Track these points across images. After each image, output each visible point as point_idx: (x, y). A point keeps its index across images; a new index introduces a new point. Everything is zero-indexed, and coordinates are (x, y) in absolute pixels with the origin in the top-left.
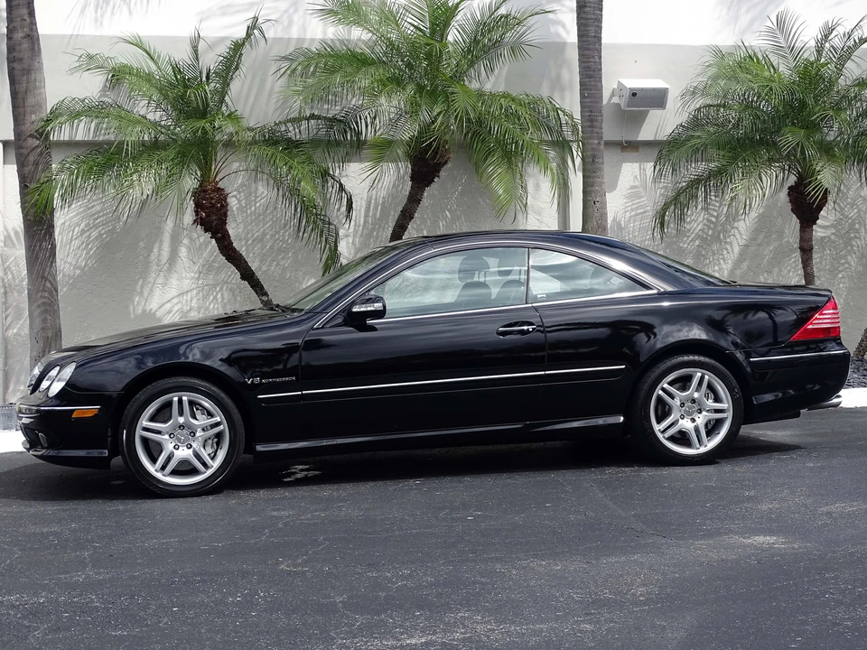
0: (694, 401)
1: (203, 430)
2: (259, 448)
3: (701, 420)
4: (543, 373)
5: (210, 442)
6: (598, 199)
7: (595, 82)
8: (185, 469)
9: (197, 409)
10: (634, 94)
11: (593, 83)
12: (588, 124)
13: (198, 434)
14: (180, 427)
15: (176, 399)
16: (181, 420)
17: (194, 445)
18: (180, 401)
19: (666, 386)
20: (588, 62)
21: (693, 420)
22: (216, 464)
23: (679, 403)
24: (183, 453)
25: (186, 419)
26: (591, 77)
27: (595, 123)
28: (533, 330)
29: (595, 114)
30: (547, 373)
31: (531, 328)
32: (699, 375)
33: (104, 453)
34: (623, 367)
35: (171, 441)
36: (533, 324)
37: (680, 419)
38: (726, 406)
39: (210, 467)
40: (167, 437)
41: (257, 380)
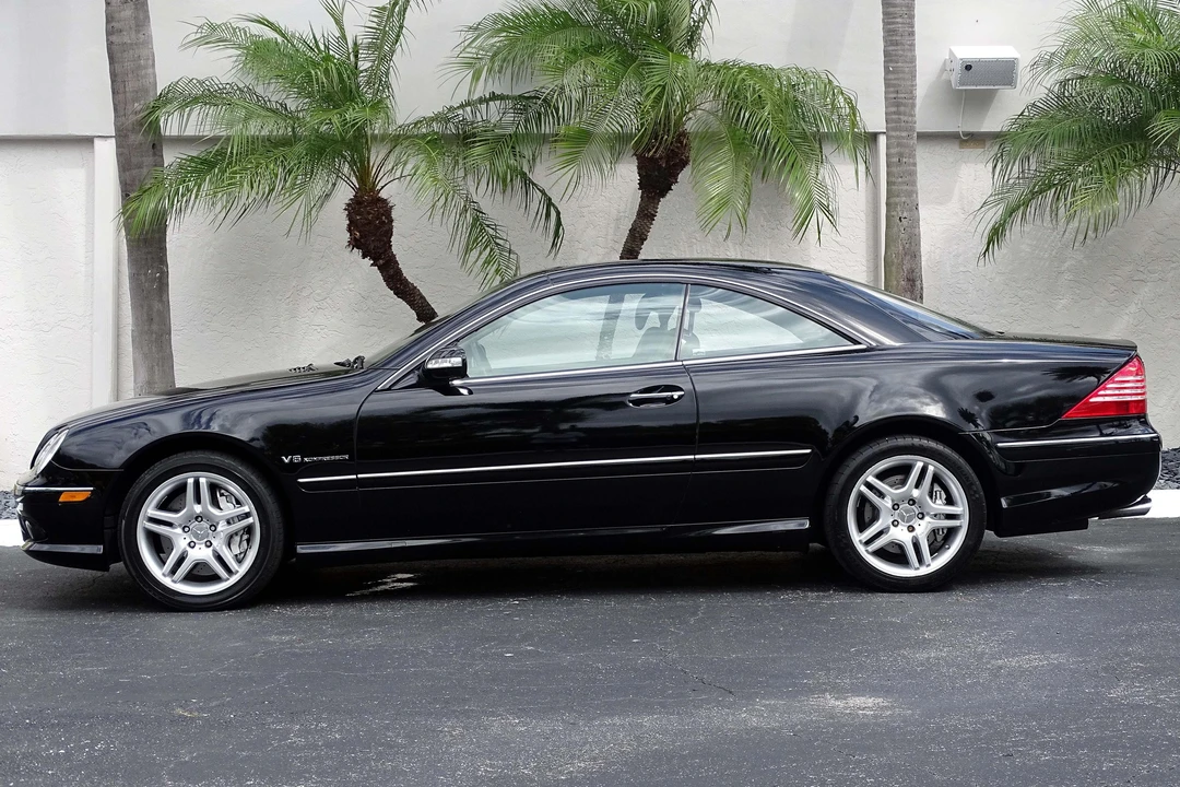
0: (912, 501)
1: (229, 523)
2: (301, 549)
3: (923, 528)
4: (692, 457)
5: (237, 539)
6: (905, 215)
7: (903, 50)
8: (199, 574)
9: (222, 495)
10: (968, 68)
11: (901, 52)
12: (894, 109)
13: (219, 528)
14: (196, 518)
15: (191, 481)
16: (198, 509)
17: (215, 543)
18: (197, 484)
19: (871, 479)
20: (893, 23)
21: (911, 529)
22: (242, 570)
23: (890, 505)
24: (200, 553)
25: (205, 508)
26: (897, 45)
27: (902, 109)
28: (680, 397)
29: (903, 96)
30: (697, 457)
31: (676, 395)
32: (920, 465)
33: (98, 549)
34: (808, 451)
35: (185, 535)
36: (680, 390)
37: (891, 527)
38: (960, 510)
39: (233, 573)
40: (178, 531)
41: (297, 458)
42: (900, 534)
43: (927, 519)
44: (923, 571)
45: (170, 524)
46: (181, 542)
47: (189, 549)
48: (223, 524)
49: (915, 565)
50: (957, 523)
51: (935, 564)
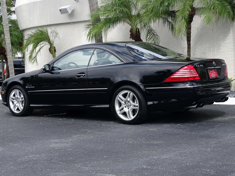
1: (22, 99)
2: (31, 105)
8: (18, 109)
9: (21, 94)
14: (17, 98)
15: (15, 91)
19: (119, 96)
21: (128, 109)
24: (18, 105)
28: (84, 75)
30: (87, 89)
31: (83, 75)
32: (129, 93)
33: (6, 103)
34: (107, 89)
35: (16, 101)
36: (85, 74)
37: (124, 108)
38: (137, 105)
39: (21, 109)
40: (15, 101)
41: (28, 87)
42: (126, 110)
43: (131, 106)
44: (130, 119)
45: (14, 99)
46: (15, 102)
47: (16, 104)
48: (20, 99)
49: (128, 118)
50: (137, 108)
51: (133, 117)
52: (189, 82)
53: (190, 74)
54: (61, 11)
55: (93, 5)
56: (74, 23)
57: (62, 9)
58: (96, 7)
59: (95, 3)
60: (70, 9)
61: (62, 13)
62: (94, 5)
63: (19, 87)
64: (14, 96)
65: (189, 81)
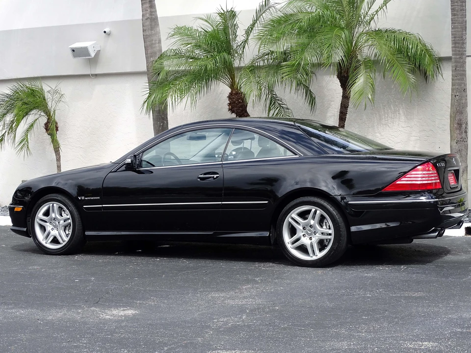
0: (311, 226)
1: (64, 222)
2: (87, 233)
3: (315, 239)
4: (221, 203)
5: (68, 228)
6: (457, 94)
7: (458, 18)
8: (55, 241)
9: (63, 211)
11: (456, 19)
14: (54, 219)
15: (51, 205)
16: (54, 216)
17: (59, 229)
18: (53, 206)
19: (293, 216)
21: (311, 239)
22: (67, 240)
23: (301, 228)
24: (55, 233)
25: (56, 216)
26: (455, 15)
27: (457, 45)
28: (217, 177)
29: (458, 39)
30: (223, 203)
31: (215, 176)
32: (313, 210)
33: (25, 229)
34: (267, 202)
35: (51, 226)
36: (218, 174)
37: (302, 237)
38: (331, 231)
39: (64, 241)
40: (48, 224)
41: (83, 198)
42: (305, 241)
43: (317, 235)
44: (314, 258)
45: (45, 222)
46: (49, 227)
47: (51, 231)
48: (62, 222)
49: (311, 255)
50: (329, 237)
51: (320, 255)
52: (427, 193)
53: (427, 179)
54: (73, 51)
55: (152, 44)
56: (96, 76)
57: (76, 48)
58: (158, 48)
59: (157, 42)
60: (93, 49)
61: (75, 56)
62: (155, 44)
63: (60, 197)
64: (47, 214)
65: (427, 191)
